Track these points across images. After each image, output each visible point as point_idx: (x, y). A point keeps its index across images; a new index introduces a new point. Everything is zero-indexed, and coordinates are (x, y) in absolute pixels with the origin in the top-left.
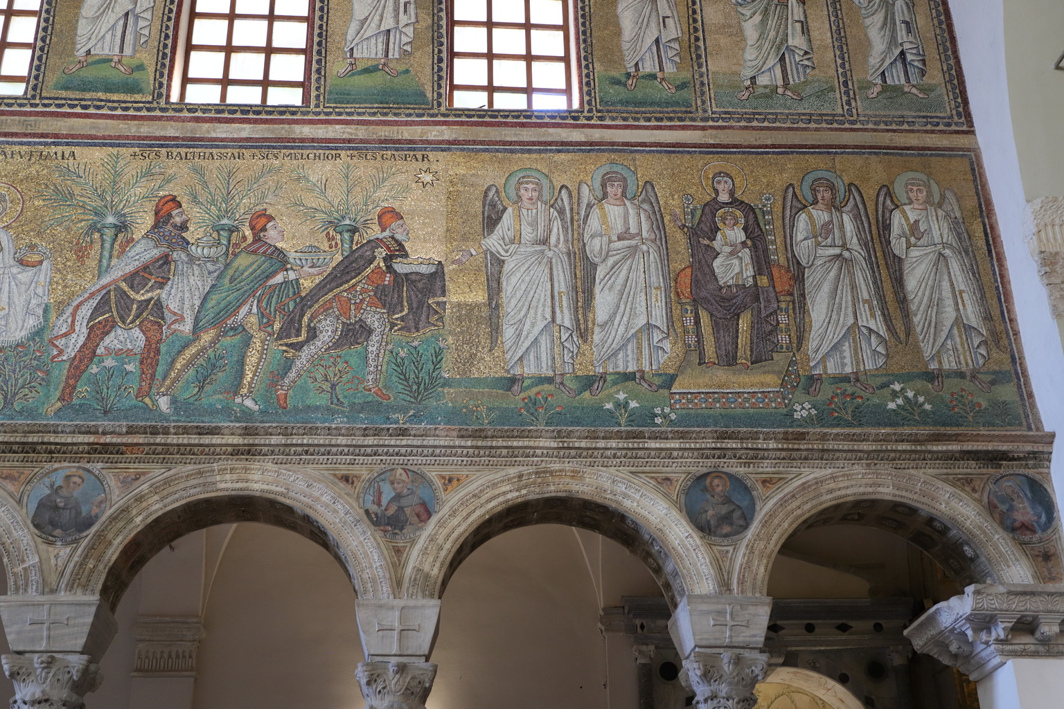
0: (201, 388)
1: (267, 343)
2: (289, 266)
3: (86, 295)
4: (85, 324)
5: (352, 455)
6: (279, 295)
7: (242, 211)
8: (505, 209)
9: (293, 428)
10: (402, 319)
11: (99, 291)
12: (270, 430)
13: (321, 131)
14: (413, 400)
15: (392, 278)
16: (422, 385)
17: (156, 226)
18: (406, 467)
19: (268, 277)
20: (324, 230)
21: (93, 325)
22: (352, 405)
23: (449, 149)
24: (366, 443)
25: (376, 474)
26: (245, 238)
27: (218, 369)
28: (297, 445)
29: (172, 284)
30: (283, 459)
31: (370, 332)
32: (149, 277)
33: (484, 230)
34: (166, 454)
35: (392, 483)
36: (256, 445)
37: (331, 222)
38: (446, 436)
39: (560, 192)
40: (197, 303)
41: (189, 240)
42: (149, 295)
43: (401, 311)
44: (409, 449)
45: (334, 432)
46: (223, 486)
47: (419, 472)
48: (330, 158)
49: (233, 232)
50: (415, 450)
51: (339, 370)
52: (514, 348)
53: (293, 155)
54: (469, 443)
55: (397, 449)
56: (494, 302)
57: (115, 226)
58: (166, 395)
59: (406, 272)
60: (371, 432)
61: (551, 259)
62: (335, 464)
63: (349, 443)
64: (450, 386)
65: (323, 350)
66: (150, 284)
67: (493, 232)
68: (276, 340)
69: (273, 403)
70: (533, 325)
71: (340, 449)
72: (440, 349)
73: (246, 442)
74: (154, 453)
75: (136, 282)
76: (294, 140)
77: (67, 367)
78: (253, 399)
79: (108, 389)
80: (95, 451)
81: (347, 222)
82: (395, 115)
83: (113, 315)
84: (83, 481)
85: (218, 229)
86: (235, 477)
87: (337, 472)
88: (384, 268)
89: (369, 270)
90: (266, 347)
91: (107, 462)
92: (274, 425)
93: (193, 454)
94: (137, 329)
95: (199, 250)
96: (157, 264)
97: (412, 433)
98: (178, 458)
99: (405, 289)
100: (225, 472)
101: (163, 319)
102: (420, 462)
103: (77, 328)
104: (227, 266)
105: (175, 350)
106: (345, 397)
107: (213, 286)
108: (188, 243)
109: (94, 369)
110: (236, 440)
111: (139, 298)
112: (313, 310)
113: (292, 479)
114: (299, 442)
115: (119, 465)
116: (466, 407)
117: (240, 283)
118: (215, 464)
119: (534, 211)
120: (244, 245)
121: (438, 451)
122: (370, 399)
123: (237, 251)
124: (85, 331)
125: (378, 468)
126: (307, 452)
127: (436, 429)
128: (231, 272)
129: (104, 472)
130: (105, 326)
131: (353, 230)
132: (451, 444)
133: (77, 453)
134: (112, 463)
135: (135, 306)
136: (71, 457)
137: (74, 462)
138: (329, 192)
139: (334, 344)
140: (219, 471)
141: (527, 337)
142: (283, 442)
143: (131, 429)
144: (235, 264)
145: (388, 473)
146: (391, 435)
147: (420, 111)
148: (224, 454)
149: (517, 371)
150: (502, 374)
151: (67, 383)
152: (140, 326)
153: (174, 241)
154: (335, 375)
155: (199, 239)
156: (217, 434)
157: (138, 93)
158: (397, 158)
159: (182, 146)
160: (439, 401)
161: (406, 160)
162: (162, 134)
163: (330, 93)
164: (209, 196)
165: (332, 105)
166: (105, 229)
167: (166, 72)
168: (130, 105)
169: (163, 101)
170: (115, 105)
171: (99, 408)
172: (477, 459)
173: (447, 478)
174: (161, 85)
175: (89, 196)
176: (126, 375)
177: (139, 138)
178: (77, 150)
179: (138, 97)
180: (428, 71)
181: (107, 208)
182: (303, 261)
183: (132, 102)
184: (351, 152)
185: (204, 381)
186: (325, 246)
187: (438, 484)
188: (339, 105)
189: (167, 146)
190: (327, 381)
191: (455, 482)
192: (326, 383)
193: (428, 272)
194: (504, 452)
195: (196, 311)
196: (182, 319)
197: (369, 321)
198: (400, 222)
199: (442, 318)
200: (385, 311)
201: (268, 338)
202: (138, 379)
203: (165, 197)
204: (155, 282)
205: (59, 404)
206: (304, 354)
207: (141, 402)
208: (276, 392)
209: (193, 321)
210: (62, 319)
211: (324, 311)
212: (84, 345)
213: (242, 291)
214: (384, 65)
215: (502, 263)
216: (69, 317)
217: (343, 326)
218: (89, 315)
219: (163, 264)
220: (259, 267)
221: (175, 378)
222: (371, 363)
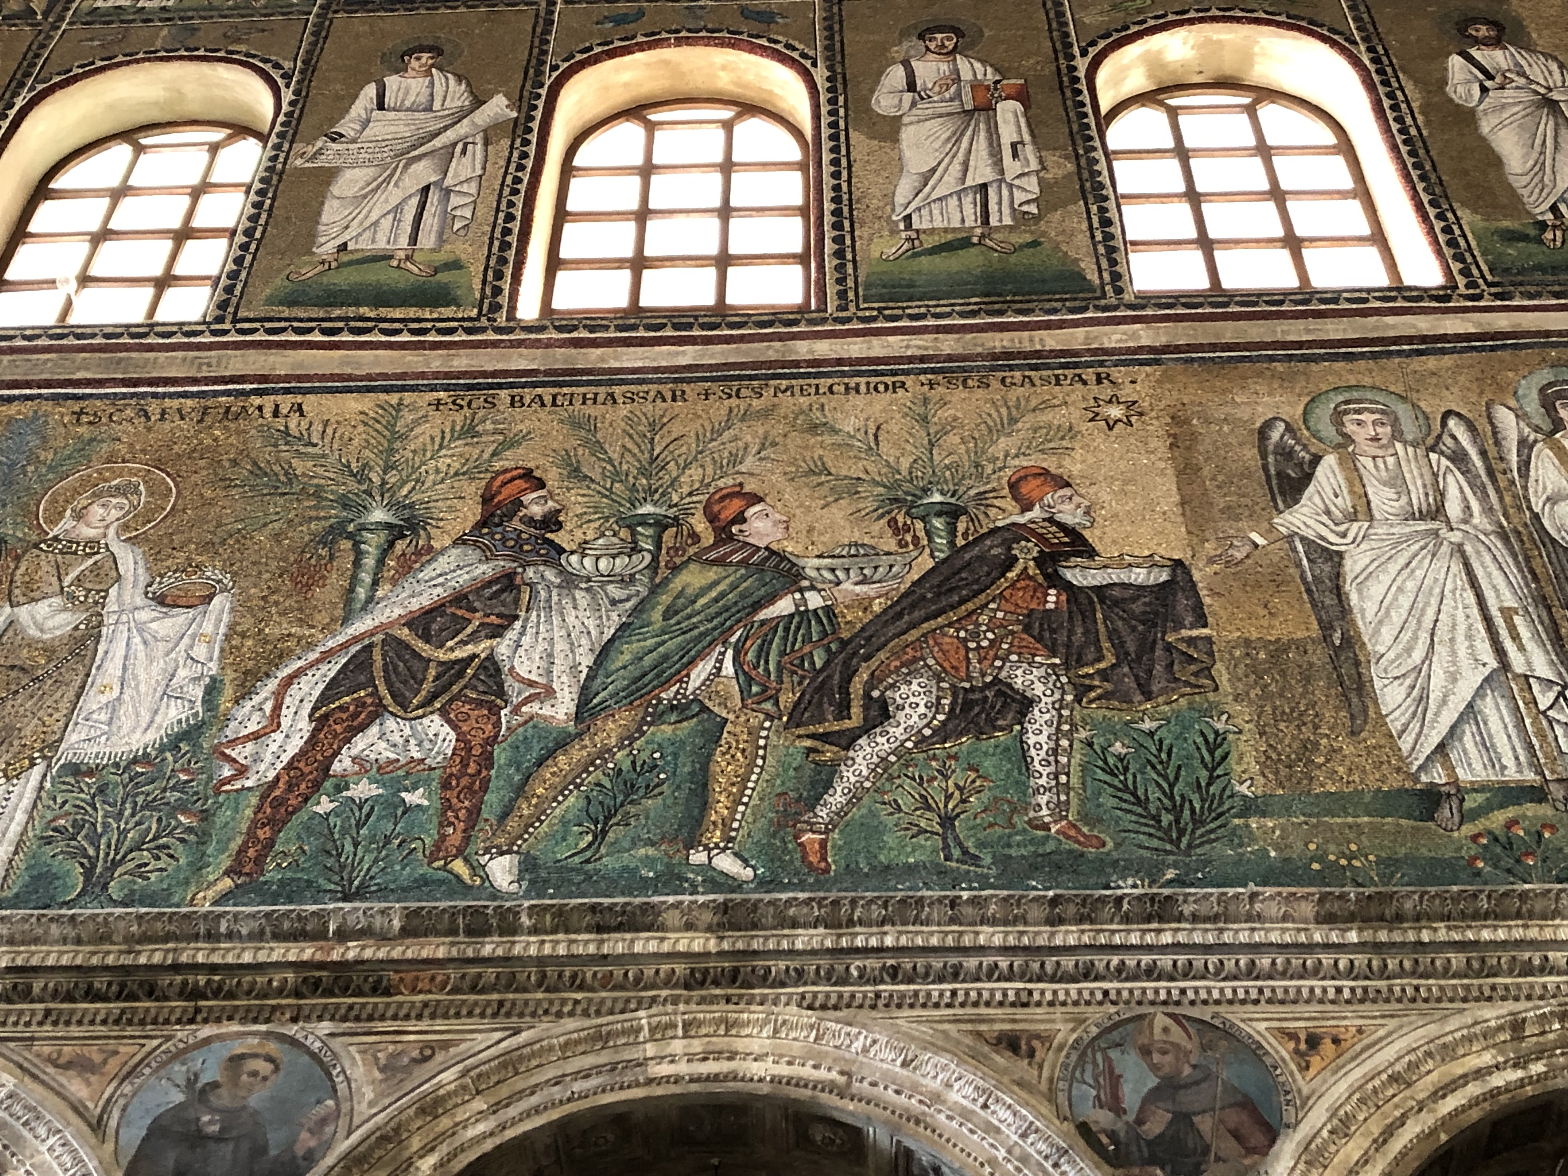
0: (600, 836)
1: (764, 733)
2: (805, 583)
3: (313, 656)
4: (308, 707)
5: (1021, 978)
6: (785, 638)
7: (686, 490)
8: (1316, 460)
9: (853, 902)
10: (1104, 675)
11: (345, 646)
12: (792, 911)
13: (856, 347)
14: (1168, 847)
15: (1064, 598)
16: (1187, 813)
17: (483, 523)
18: (1177, 1010)
19: (758, 606)
20: (882, 516)
21: (326, 716)
22: (1003, 861)
23: (1157, 362)
24: (1058, 941)
25: (1094, 1031)
26: (695, 537)
27: (642, 792)
28: (866, 951)
29: (524, 627)
30: (828, 995)
31: (1026, 704)
32: (467, 615)
33: (1274, 499)
34: (508, 988)
35: (1146, 1052)
36: (755, 953)
37: (896, 500)
38: (1285, 918)
39: (1444, 424)
40: (586, 661)
41: (564, 545)
42: (470, 649)
43: (1100, 658)
44: (1182, 959)
45: (968, 911)
46: (664, 1069)
47: (1217, 1022)
48: (881, 388)
49: (666, 527)
50: (1198, 961)
51: (957, 785)
52: (1415, 726)
53: (797, 390)
54: (1353, 937)
55: (1146, 959)
56: (1338, 635)
57: (388, 526)
58: (509, 852)
59: (1095, 583)
60: (1072, 909)
61: (1460, 546)
62: (976, 1004)
63: (1012, 941)
64: (1264, 814)
65: (909, 745)
66: (469, 630)
67: (1297, 502)
68: (786, 727)
69: (791, 861)
70: (1453, 678)
71: (988, 961)
72: (1216, 733)
73: (726, 946)
74: (473, 989)
75: (435, 627)
76: (796, 364)
77: (254, 801)
78: (736, 854)
79: (356, 845)
80: (315, 987)
81: (937, 498)
82: (1020, 312)
83: (375, 693)
84: (277, 1069)
85: (633, 524)
86: (697, 1046)
87: (983, 1027)
88: (1040, 579)
89: (1003, 583)
90: (762, 742)
91: (345, 1019)
92: (802, 896)
93: (581, 988)
94: (436, 717)
95: (588, 562)
96: (488, 592)
97: (1187, 909)
98: (539, 1002)
99: (1099, 615)
100: (670, 1033)
101: (501, 693)
102: (1216, 995)
103: (285, 722)
104: (655, 590)
105: (534, 755)
106: (981, 845)
107: (623, 627)
108: (561, 551)
109: (324, 805)
110: (698, 942)
111: (441, 655)
112: (874, 663)
113: (858, 1045)
114: (873, 942)
115: (380, 1026)
116: (1320, 859)
117: (689, 617)
118: (642, 1013)
119: (1391, 460)
120: (691, 551)
121: (1264, 962)
122: (1050, 846)
123: (678, 561)
124: (305, 726)
125: (1096, 1014)
126: (894, 974)
127: (1253, 896)
128: (665, 599)
129: (336, 1044)
130: (355, 716)
131: (952, 513)
132: (1302, 938)
133: (266, 996)
134: (357, 1019)
135: (432, 672)
136: (248, 1009)
137: (255, 1021)
138: (884, 447)
139: (935, 732)
140: (653, 1030)
141: (1444, 702)
142: (828, 944)
143: (416, 922)
144: (677, 584)
145: (1130, 1027)
146: (1127, 919)
147: (1077, 304)
148: (667, 984)
149: (1438, 776)
150: (1395, 782)
151: (251, 834)
152: (443, 712)
153: (526, 548)
154: (949, 797)
155: (586, 542)
156: (649, 929)
157: (448, 305)
158: (1038, 382)
159: (544, 384)
160: (1241, 845)
161: (1058, 383)
162: (500, 366)
163: (868, 286)
164: (609, 467)
165: (876, 305)
166: (364, 533)
167: (508, 272)
168: (429, 325)
169: (501, 319)
170: (397, 326)
171: (332, 887)
172: (1382, 984)
173: (1303, 1037)
174: (498, 291)
175: (332, 476)
176: (404, 813)
177: (448, 375)
178: (310, 402)
179: (448, 312)
180: (1083, 239)
181: (371, 495)
182: (838, 573)
183: (433, 320)
184: (929, 376)
185: (607, 818)
186: (891, 544)
187: (1282, 1051)
188: (891, 304)
189: (511, 386)
190: (929, 808)
191: (1327, 1047)
192: (929, 815)
193: (1151, 582)
194: (1457, 960)
195: (583, 676)
196: (549, 692)
197: (1018, 683)
198: (1067, 492)
199: (1209, 669)
200: (1057, 661)
201: (767, 724)
202: (435, 820)
203: (506, 471)
204: (481, 624)
205: (227, 883)
206: (861, 754)
207: (444, 868)
208: (796, 837)
209: (575, 696)
210: (248, 705)
211: (903, 665)
212: (302, 754)
213: (696, 632)
214: (983, 236)
215: (1336, 558)
216: (266, 699)
217: (955, 695)
218: (317, 693)
219: (502, 591)
220: (733, 587)
221: (531, 816)
222: (1039, 767)
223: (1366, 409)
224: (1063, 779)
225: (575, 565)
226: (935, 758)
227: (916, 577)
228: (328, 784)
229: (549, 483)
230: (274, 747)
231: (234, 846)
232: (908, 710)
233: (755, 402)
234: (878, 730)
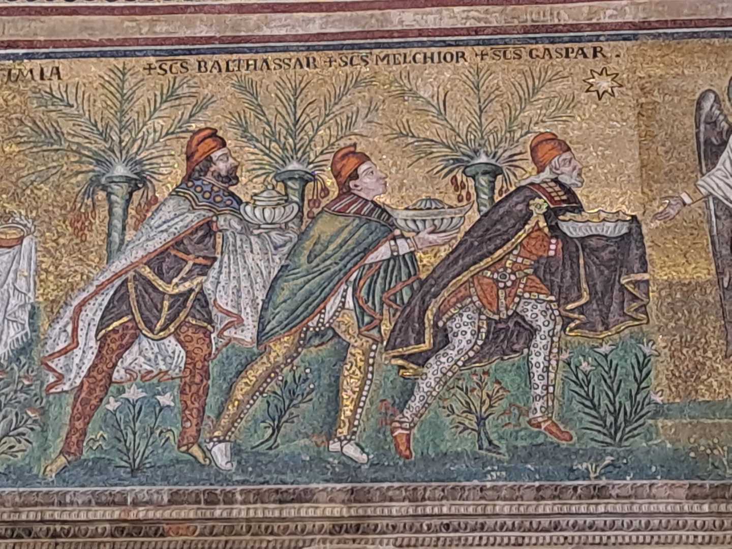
0: (277, 430)
1: (372, 354)
2: (397, 232)
3: (92, 289)
4: (92, 334)
5: (519, 530)
6: (385, 279)
7: (319, 149)
9: (425, 489)
10: (581, 309)
11: (110, 281)
13: (431, 17)
14: (608, 440)
15: (560, 246)
16: (622, 415)
17: (188, 177)
19: (367, 251)
20: (448, 173)
21: (104, 336)
22: (513, 451)
23: (635, 38)
26: (326, 190)
27: (300, 398)
28: (432, 516)
29: (221, 267)
30: (410, 539)
31: (532, 332)
32: (184, 256)
36: (369, 516)
37: (457, 160)
38: (668, 498)
40: (261, 296)
42: (188, 285)
43: (579, 298)
44: (610, 520)
45: (490, 493)
48: (448, 57)
49: (307, 182)
50: (619, 522)
51: (488, 395)
53: (391, 58)
55: (589, 520)
57: (128, 180)
58: (224, 441)
59: (581, 235)
60: (549, 493)
63: (514, 510)
64: (666, 417)
65: (460, 363)
66: (187, 269)
67: (715, 165)
68: (386, 350)
69: (389, 449)
71: (500, 521)
72: (645, 356)
73: (352, 512)
74: (210, 534)
75: (165, 267)
76: (390, 33)
78: (358, 445)
79: (134, 434)
80: (122, 532)
81: (483, 159)
83: (133, 318)
85: (285, 178)
88: (546, 230)
89: (522, 234)
90: (371, 361)
92: (396, 485)
93: (271, 534)
94: (172, 339)
95: (258, 212)
97: (614, 493)
99: (581, 261)
101: (210, 321)
102: (627, 539)
103: (81, 340)
104: (302, 236)
105: (233, 370)
106: (501, 438)
107: (283, 268)
108: (240, 202)
109: (112, 404)
110: (337, 510)
111: (170, 290)
112: (440, 299)
114: (436, 510)
116: (695, 450)
117: (324, 261)
120: (325, 201)
121: (655, 521)
122: (541, 439)
123: (315, 211)
124: (93, 343)
126: (447, 528)
127: (651, 486)
128: (308, 244)
130: (122, 337)
131: (494, 172)
132: (678, 508)
133: (94, 537)
135: (166, 304)
136: (85, 543)
138: (450, 113)
139: (477, 353)
143: (177, 497)
144: (315, 232)
146: (580, 498)
148: (319, 532)
151: (72, 426)
152: (176, 334)
153: (218, 199)
154: (483, 403)
155: (256, 195)
156: (309, 502)
158: (554, 54)
159: (220, 51)
160: (650, 439)
161: (567, 56)
164: (268, 128)
166: (113, 185)
171: (123, 464)
172: (720, 533)
175: (87, 134)
176: (160, 411)
177: (155, 41)
178: (63, 65)
181: (113, 152)
182: (419, 223)
184: (481, 48)
185: (280, 417)
186: (451, 198)
189: (199, 52)
190: (470, 412)
192: (470, 416)
193: (616, 234)
195: (260, 307)
196: (240, 321)
197: (529, 316)
198: (567, 155)
199: (645, 306)
200: (553, 298)
201: (374, 347)
202: (179, 418)
203: (201, 130)
204: (194, 264)
205: (62, 460)
206: (431, 370)
207: (187, 452)
208: (392, 432)
209: (256, 324)
210: (58, 327)
211: (458, 301)
212: (94, 366)
213: (328, 273)
216: (68, 323)
217: (489, 325)
218: (98, 318)
219: (204, 236)
220: (351, 235)
221: (235, 414)
222: (538, 382)
224: (551, 389)
225: (250, 214)
226: (475, 374)
227: (468, 228)
228: (112, 389)
229: (228, 142)
230: (77, 360)
231: (64, 435)
232: (460, 337)
233: (364, 70)
234: (441, 352)
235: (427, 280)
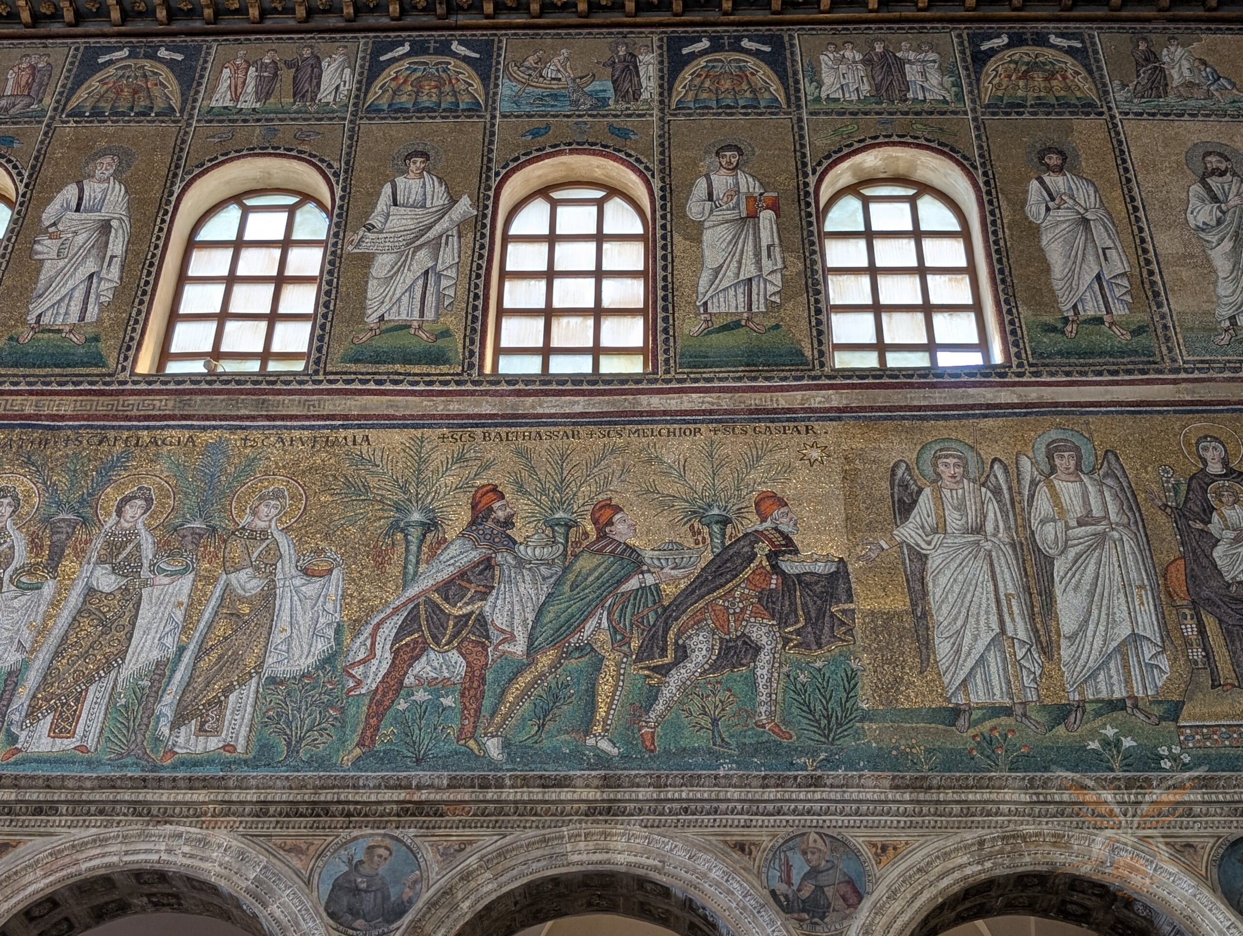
0: (541, 727)
1: (623, 666)
2: (645, 568)
3: (389, 611)
4: (388, 647)
5: (747, 813)
6: (634, 605)
7: (581, 502)
8: (920, 491)
9: (667, 776)
10: (798, 632)
11: (404, 604)
12: (637, 780)
13: (673, 402)
14: (823, 739)
15: (780, 581)
16: (834, 719)
17: (473, 523)
18: (821, 831)
19: (620, 583)
20: (686, 523)
21: (398, 649)
22: (742, 747)
23: (839, 419)
24: (766, 797)
25: (781, 841)
26: (586, 534)
27: (562, 701)
28: (673, 800)
29: (498, 594)
30: (654, 820)
31: (758, 649)
32: (468, 586)
33: (895, 517)
34: (499, 815)
35: (804, 853)
36: (619, 801)
37: (695, 512)
38: (875, 787)
39: (992, 467)
40: (531, 617)
41: (516, 538)
42: (469, 608)
43: (796, 622)
44: (825, 805)
45: (723, 781)
46: (576, 858)
47: (839, 837)
48: (688, 433)
49: (571, 527)
50: (833, 807)
51: (721, 701)
52: (952, 669)
53: (641, 432)
54: (907, 797)
55: (808, 805)
56: (920, 609)
57: (423, 524)
58: (497, 736)
59: (797, 572)
60: (773, 781)
61: (990, 551)
62: (725, 826)
63: (743, 797)
64: (871, 721)
65: (697, 674)
66: (469, 595)
67: (907, 519)
68: (635, 662)
69: (637, 744)
70: (975, 638)
71: (731, 805)
72: (852, 670)
73: (605, 796)
74: (483, 815)
75: (451, 593)
76: (641, 414)
77: (367, 702)
78: (610, 740)
79: (420, 730)
80: (406, 812)
81: (716, 511)
82: (767, 379)
83: (423, 636)
84: (391, 854)
85: (552, 524)
86: (591, 845)
87: (728, 838)
88: (768, 568)
89: (748, 571)
90: (622, 671)
91: (421, 828)
92: (643, 772)
93: (536, 815)
94: (455, 651)
95: (529, 551)
96: (477, 570)
97: (828, 782)
98: (515, 821)
99: (798, 593)
100: (578, 839)
101: (488, 637)
102: (840, 824)
103: (378, 653)
104: (566, 570)
105: (505, 678)
106: (731, 736)
107: (549, 595)
108: (515, 542)
109: (402, 705)
110: (592, 794)
111: (456, 612)
112: (680, 622)
113: (668, 847)
114: (677, 796)
115: (438, 832)
116: (897, 749)
117: (583, 590)
118: (564, 829)
119: (960, 491)
120: (585, 543)
121: (864, 808)
123: (577, 551)
124: (388, 655)
125: (782, 832)
126: (686, 811)
127: (860, 777)
128: (571, 577)
129: (418, 840)
130: (414, 649)
131: (725, 522)
132: (883, 797)
133: (382, 816)
134: (428, 828)
135: (451, 623)
136: (375, 822)
137: (378, 828)
138: (689, 475)
139: (711, 666)
140: (569, 838)
141: (969, 653)
142: (655, 796)
143: (454, 782)
144: (577, 567)
145: (798, 839)
146: (799, 786)
147: (799, 374)
148: (576, 814)
149: (961, 699)
150: (939, 703)
151: (367, 722)
152: (459, 649)
153: (497, 540)
154: (716, 707)
155: (528, 537)
156: (567, 787)
157: (444, 364)
158: (774, 431)
159: (502, 425)
160: (859, 739)
161: (785, 433)
162: (476, 411)
163: (682, 355)
164: (539, 485)
165: (686, 370)
166: (409, 528)
167: (477, 339)
168: (435, 378)
169: (475, 372)
170: (417, 378)
171: (410, 754)
172: (919, 819)
173: (879, 846)
174: (472, 354)
176: (443, 710)
177: (448, 417)
178: (372, 434)
179: (444, 369)
180: (804, 325)
181: (411, 502)
182: (662, 561)
183: (437, 375)
184: (714, 425)
185: (545, 716)
186: (689, 542)
187: (868, 853)
188: (694, 370)
189: (484, 426)
190: (705, 714)
191: (891, 851)
192: (705, 717)
194: (956, 808)
195: (530, 627)
196: (513, 637)
197: (754, 636)
198: (785, 509)
199: (852, 629)
200: (775, 623)
201: (625, 660)
202: (459, 716)
203: (484, 486)
204: (476, 591)
205: (357, 751)
206: (673, 679)
207: (464, 745)
208: (639, 730)
209: (526, 640)
210: (358, 641)
211: (695, 624)
212: (388, 673)
213: (587, 599)
214: (748, 320)
215: (923, 558)
216: (367, 638)
217: (721, 643)
218: (393, 635)
219: (485, 569)
220: (607, 569)
221: (506, 713)
222: (762, 690)
223: (951, 455)
224: (774, 696)
230: (374, 669)
231: (360, 730)
232: (697, 652)
233: (618, 441)
234: (681, 664)
235: (669, 606)
